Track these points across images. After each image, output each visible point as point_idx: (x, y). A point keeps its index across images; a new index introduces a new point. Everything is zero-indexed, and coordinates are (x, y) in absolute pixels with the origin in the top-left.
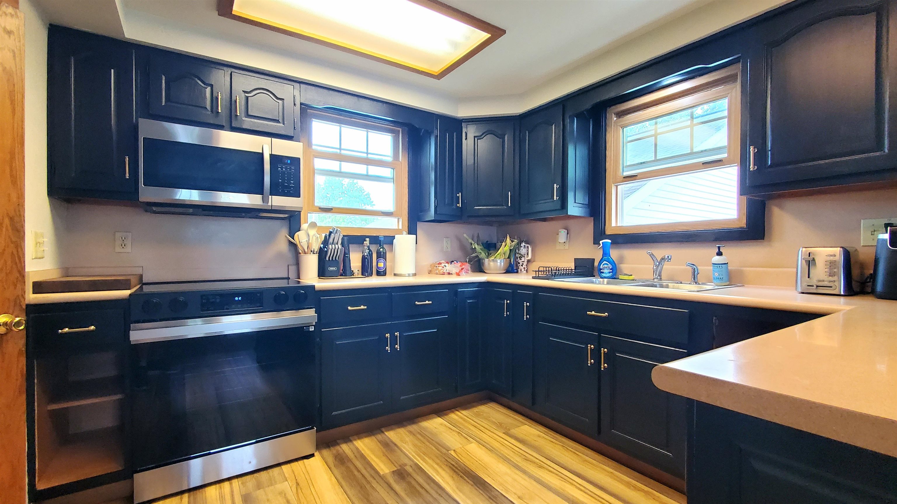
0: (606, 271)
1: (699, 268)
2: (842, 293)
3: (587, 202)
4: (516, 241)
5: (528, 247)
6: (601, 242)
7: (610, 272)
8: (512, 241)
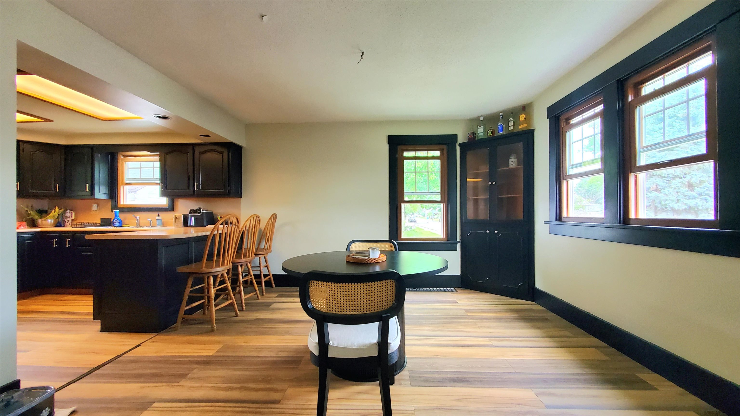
0: (117, 223)
1: (153, 221)
2: (183, 226)
3: (107, 193)
4: (63, 209)
5: (72, 213)
6: (114, 211)
7: (118, 224)
8: (60, 210)
